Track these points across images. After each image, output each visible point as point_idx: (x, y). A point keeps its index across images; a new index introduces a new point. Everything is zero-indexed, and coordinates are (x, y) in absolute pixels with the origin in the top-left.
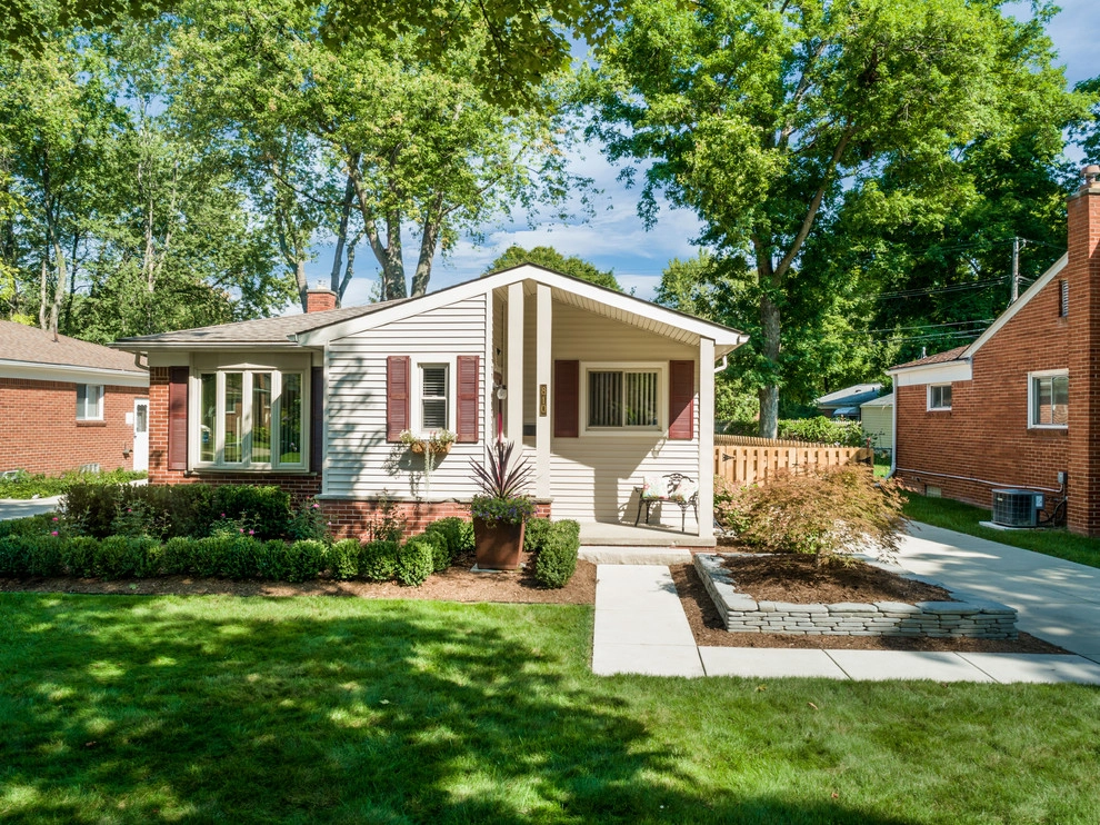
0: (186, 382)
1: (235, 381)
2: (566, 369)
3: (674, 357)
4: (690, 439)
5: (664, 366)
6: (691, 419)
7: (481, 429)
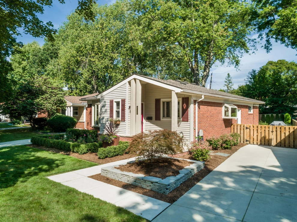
0: (91, 107)
1: (98, 106)
2: (158, 101)
3: (183, 96)
4: (188, 121)
5: (181, 99)
6: (188, 115)
7: (125, 118)
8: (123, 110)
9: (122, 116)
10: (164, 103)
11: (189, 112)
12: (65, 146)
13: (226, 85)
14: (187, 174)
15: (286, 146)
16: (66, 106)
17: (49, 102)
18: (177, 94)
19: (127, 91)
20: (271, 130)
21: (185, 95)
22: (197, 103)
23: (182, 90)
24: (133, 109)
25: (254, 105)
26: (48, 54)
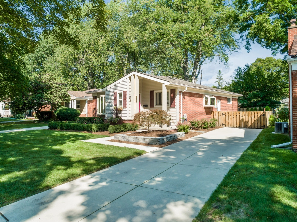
0: (96, 99)
1: (102, 98)
2: (152, 93)
3: (171, 88)
4: (175, 107)
5: (169, 91)
6: (175, 102)
7: (127, 105)
8: (125, 99)
9: (124, 104)
10: (156, 94)
11: (176, 102)
12: (80, 127)
13: (217, 81)
14: (172, 137)
15: (252, 127)
16: (70, 100)
17: (55, 96)
18: (166, 86)
19: (128, 85)
20: (241, 115)
21: (172, 87)
22: (182, 93)
23: (170, 83)
24: (133, 98)
25: (233, 98)
26: (44, 52)
